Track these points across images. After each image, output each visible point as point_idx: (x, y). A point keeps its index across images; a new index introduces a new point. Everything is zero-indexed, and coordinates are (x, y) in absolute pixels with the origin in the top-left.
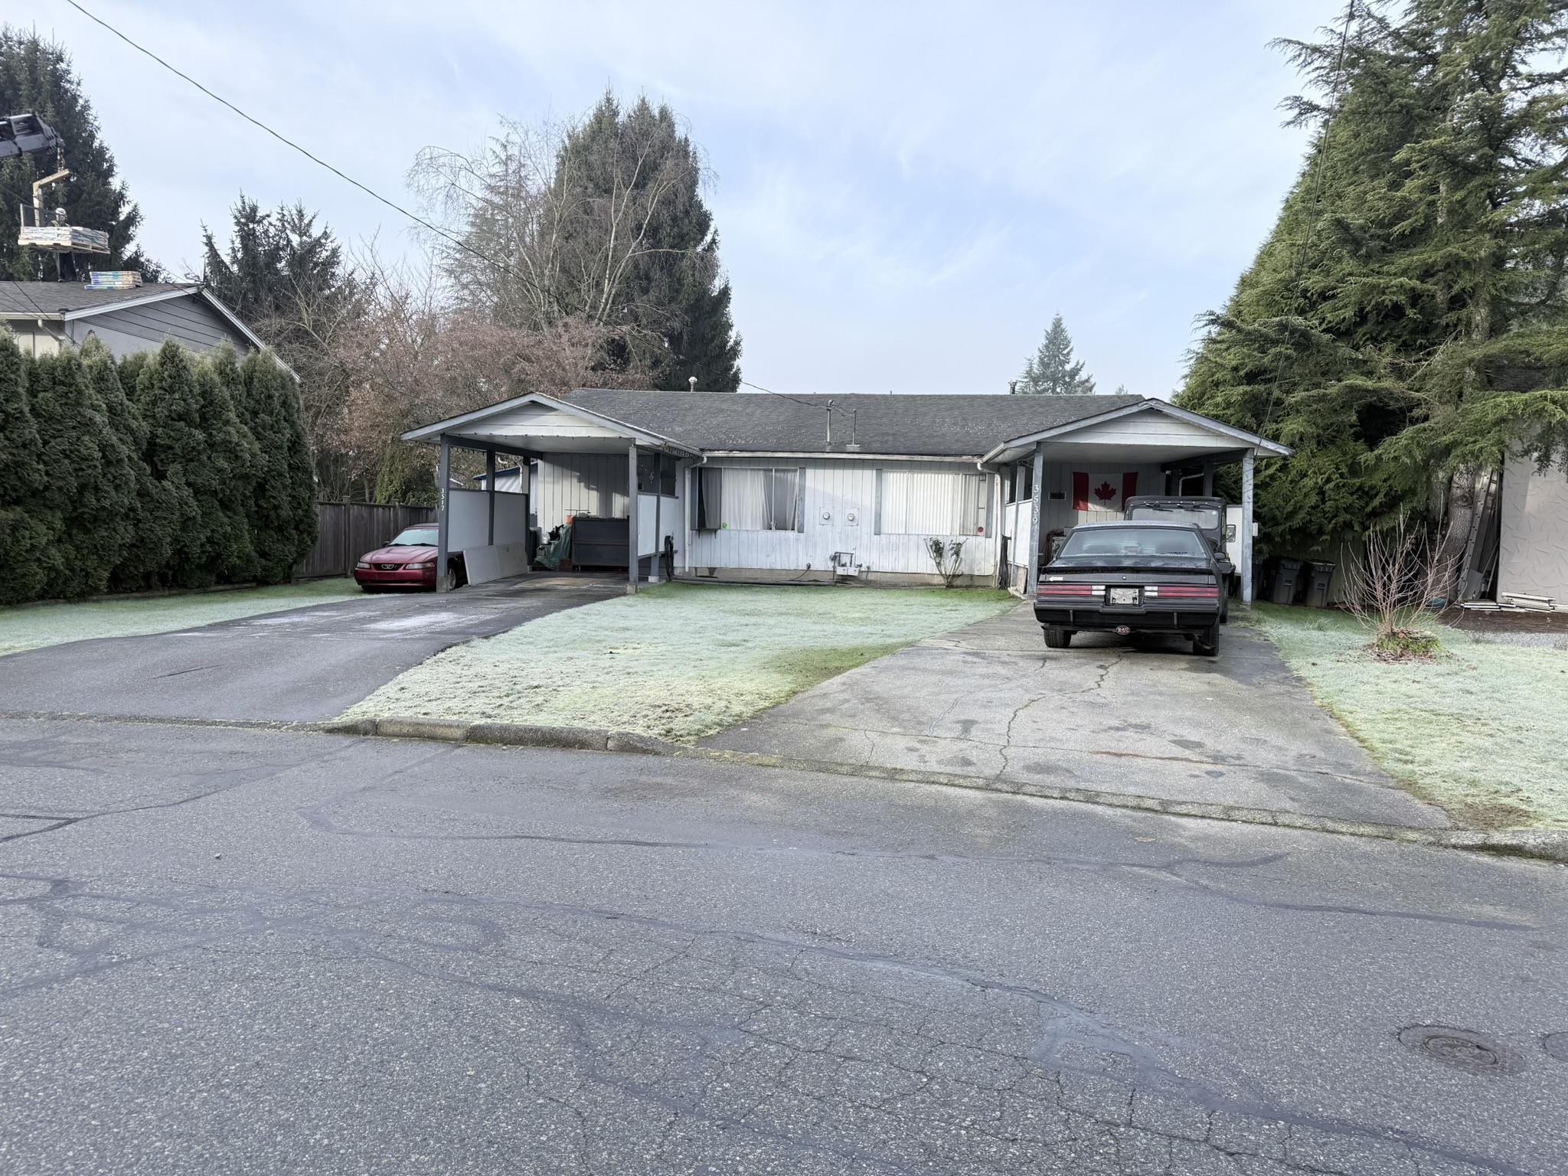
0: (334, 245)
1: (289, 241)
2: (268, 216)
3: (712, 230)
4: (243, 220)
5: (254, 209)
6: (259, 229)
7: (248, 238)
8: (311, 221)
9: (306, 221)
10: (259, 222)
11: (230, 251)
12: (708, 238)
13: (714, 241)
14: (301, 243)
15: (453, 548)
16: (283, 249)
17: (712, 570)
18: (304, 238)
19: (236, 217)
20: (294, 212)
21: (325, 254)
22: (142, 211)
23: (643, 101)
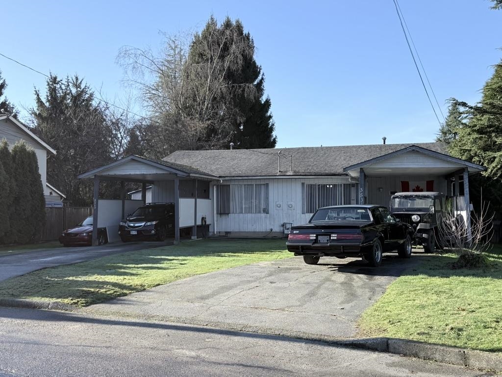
0: (91, 92)
1: (71, 91)
2: (61, 80)
3: (261, 73)
4: (51, 83)
5: (55, 78)
6: (58, 86)
7: (53, 91)
8: (81, 82)
9: (79, 82)
10: (57, 83)
11: (46, 97)
12: (260, 78)
13: (262, 79)
14: (77, 92)
15: (100, 226)
16: (68, 94)
17: (227, 233)
18: (79, 89)
19: (48, 82)
20: (74, 78)
21: (87, 96)
22: (7, 83)
23: (228, 18)
